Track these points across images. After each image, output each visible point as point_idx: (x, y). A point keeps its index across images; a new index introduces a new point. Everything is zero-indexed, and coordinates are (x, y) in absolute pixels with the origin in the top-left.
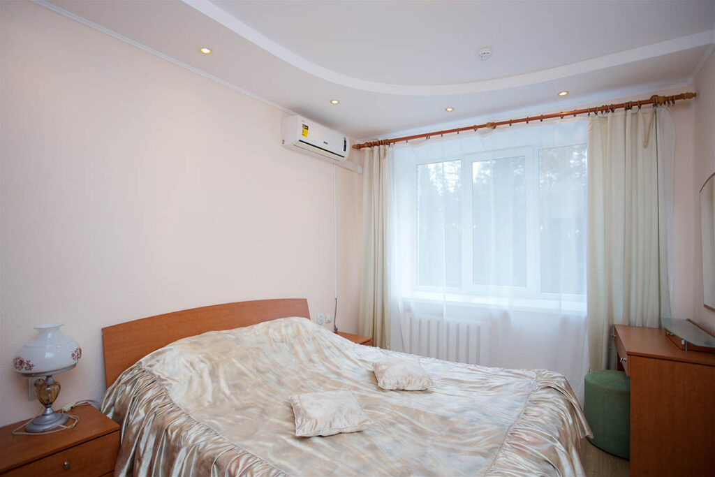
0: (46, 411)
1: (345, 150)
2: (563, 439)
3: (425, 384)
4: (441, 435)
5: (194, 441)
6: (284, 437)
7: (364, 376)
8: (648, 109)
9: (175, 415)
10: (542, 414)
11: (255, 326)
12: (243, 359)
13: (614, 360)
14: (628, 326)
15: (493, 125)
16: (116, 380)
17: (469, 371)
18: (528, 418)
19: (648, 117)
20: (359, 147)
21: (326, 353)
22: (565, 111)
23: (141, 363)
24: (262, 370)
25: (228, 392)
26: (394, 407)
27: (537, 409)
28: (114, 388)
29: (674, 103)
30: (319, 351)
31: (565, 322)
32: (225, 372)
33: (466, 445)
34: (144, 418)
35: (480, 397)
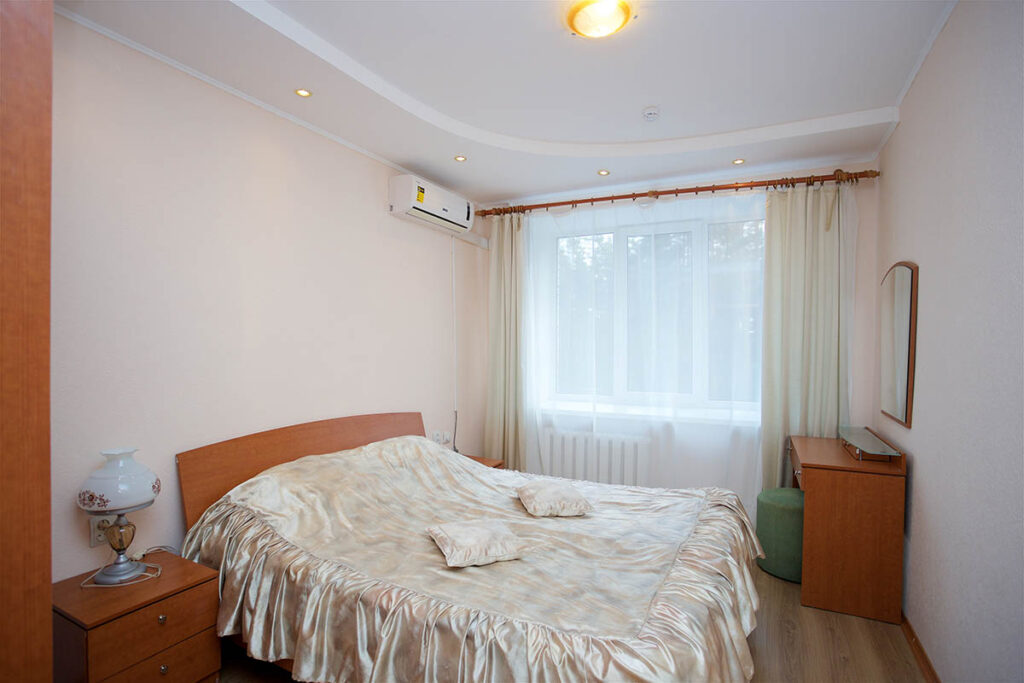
0: (118, 558)
1: (468, 218)
2: (735, 553)
3: (583, 508)
4: (609, 558)
5: (328, 578)
6: (434, 570)
7: (506, 504)
8: (830, 186)
9: (291, 554)
10: (713, 531)
11: (364, 448)
12: (360, 487)
13: (789, 477)
14: (805, 438)
15: (656, 194)
16: (199, 518)
17: (629, 493)
18: (699, 537)
19: (831, 196)
20: (484, 213)
21: (457, 478)
22: (741, 181)
23: (229, 497)
24: (384, 499)
25: (349, 526)
26: (551, 532)
27: (707, 527)
28: (197, 530)
29: (857, 180)
30: (449, 477)
31: (736, 434)
32: (342, 504)
33: (637, 564)
34: (250, 561)
35: (645, 519)
